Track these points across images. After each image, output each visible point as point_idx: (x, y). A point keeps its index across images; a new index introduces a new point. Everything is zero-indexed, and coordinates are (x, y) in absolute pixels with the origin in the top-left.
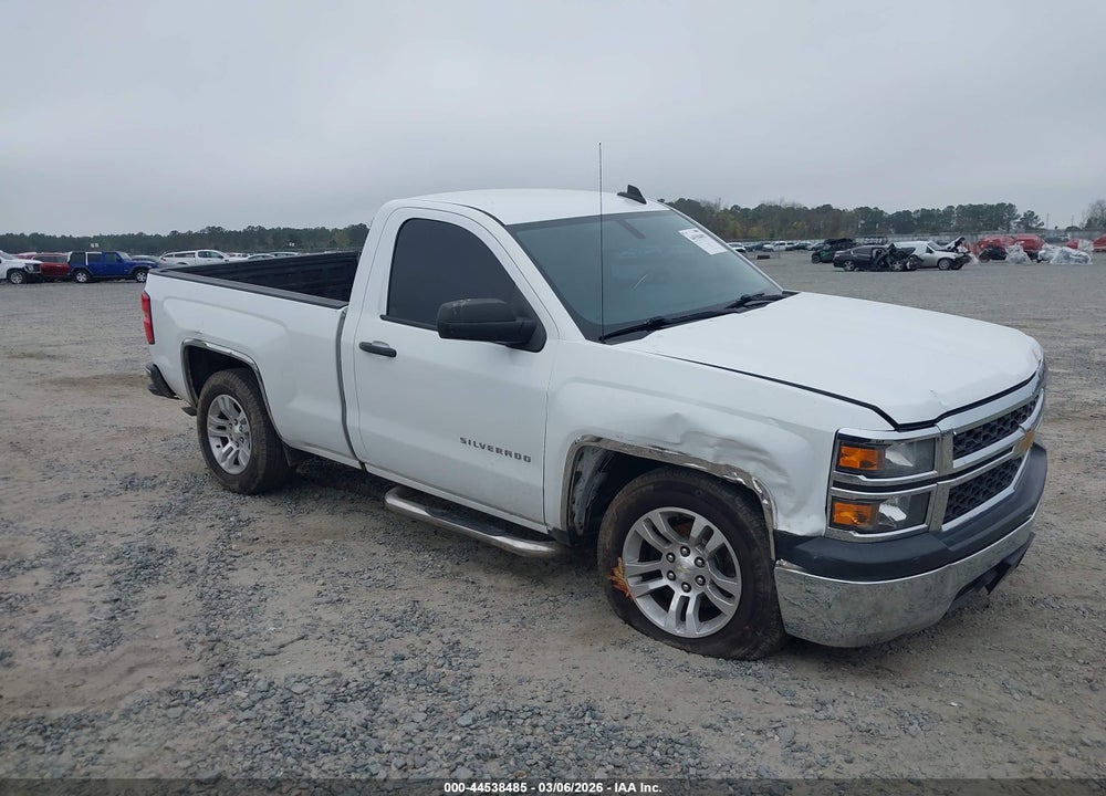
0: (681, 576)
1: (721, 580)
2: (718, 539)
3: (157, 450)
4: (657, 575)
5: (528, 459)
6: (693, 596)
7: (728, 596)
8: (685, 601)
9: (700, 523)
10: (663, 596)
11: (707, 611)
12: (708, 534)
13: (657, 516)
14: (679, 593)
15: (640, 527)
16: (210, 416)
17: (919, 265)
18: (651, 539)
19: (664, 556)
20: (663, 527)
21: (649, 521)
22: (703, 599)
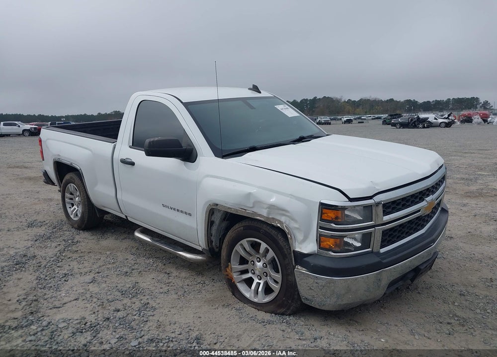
0: (257, 272)
1: (273, 274)
2: (271, 254)
3: (52, 209)
4: (246, 271)
5: (190, 215)
6: (262, 282)
7: (276, 282)
8: (259, 284)
9: (264, 246)
10: (249, 282)
11: (268, 290)
12: (267, 251)
13: (245, 242)
14: (256, 281)
15: (238, 248)
16: (66, 194)
17: (430, 125)
18: (243, 253)
19: (249, 262)
20: (248, 248)
21: (241, 245)
22: (266, 284)
